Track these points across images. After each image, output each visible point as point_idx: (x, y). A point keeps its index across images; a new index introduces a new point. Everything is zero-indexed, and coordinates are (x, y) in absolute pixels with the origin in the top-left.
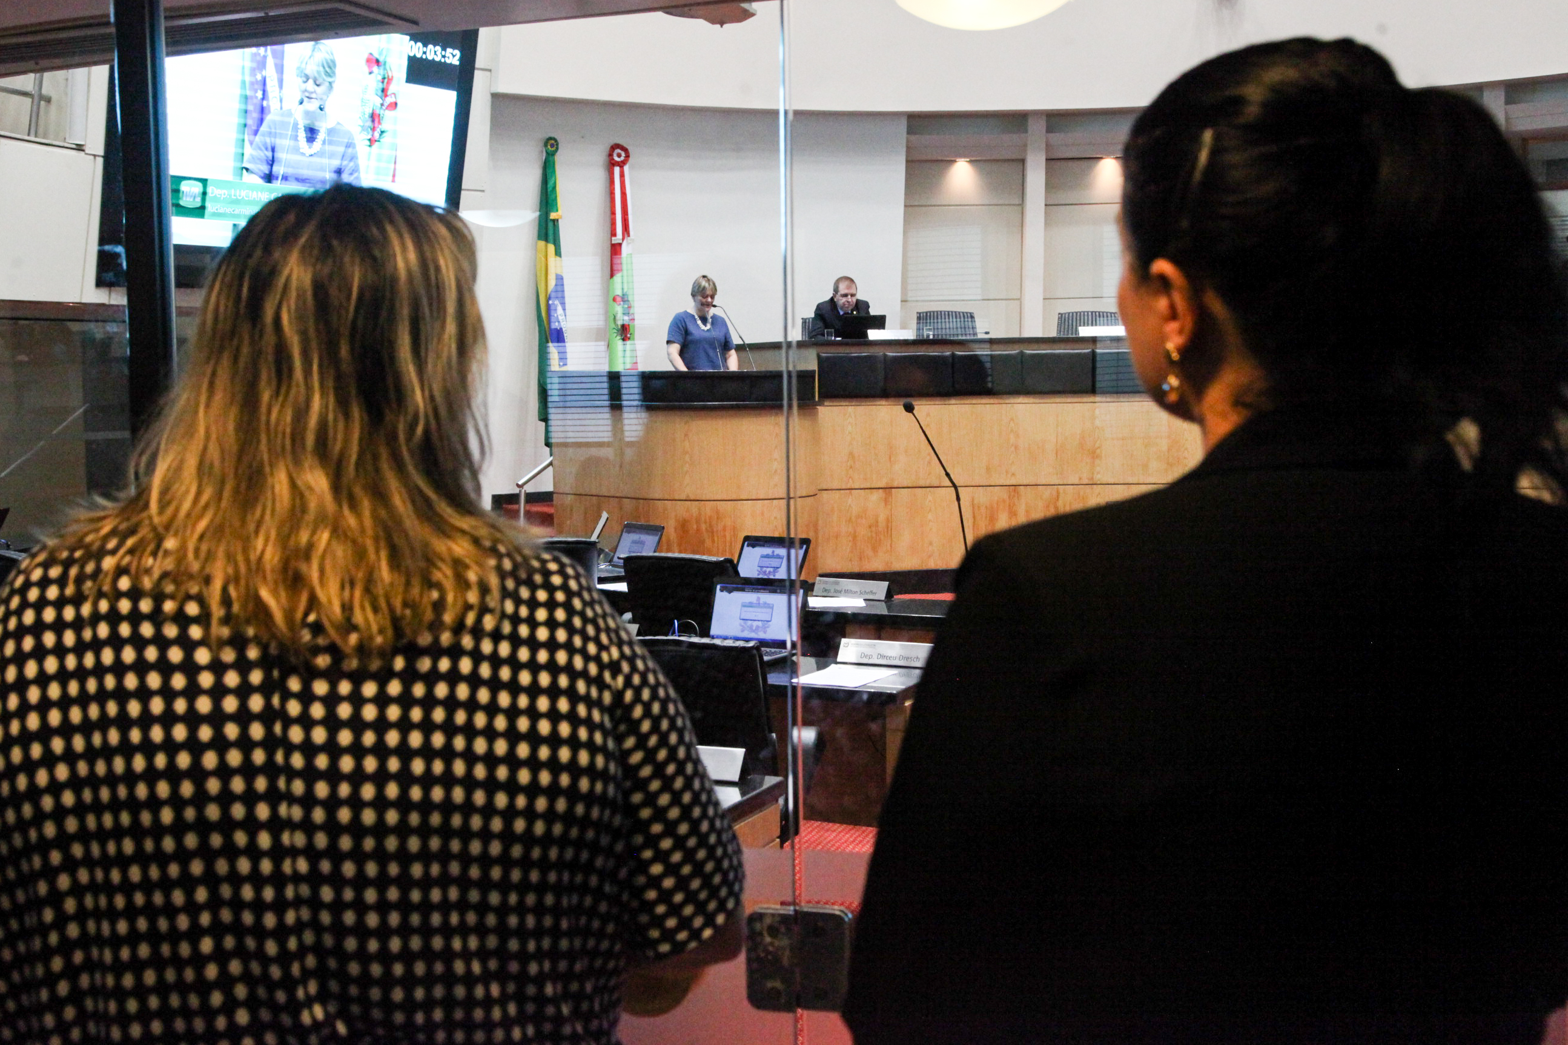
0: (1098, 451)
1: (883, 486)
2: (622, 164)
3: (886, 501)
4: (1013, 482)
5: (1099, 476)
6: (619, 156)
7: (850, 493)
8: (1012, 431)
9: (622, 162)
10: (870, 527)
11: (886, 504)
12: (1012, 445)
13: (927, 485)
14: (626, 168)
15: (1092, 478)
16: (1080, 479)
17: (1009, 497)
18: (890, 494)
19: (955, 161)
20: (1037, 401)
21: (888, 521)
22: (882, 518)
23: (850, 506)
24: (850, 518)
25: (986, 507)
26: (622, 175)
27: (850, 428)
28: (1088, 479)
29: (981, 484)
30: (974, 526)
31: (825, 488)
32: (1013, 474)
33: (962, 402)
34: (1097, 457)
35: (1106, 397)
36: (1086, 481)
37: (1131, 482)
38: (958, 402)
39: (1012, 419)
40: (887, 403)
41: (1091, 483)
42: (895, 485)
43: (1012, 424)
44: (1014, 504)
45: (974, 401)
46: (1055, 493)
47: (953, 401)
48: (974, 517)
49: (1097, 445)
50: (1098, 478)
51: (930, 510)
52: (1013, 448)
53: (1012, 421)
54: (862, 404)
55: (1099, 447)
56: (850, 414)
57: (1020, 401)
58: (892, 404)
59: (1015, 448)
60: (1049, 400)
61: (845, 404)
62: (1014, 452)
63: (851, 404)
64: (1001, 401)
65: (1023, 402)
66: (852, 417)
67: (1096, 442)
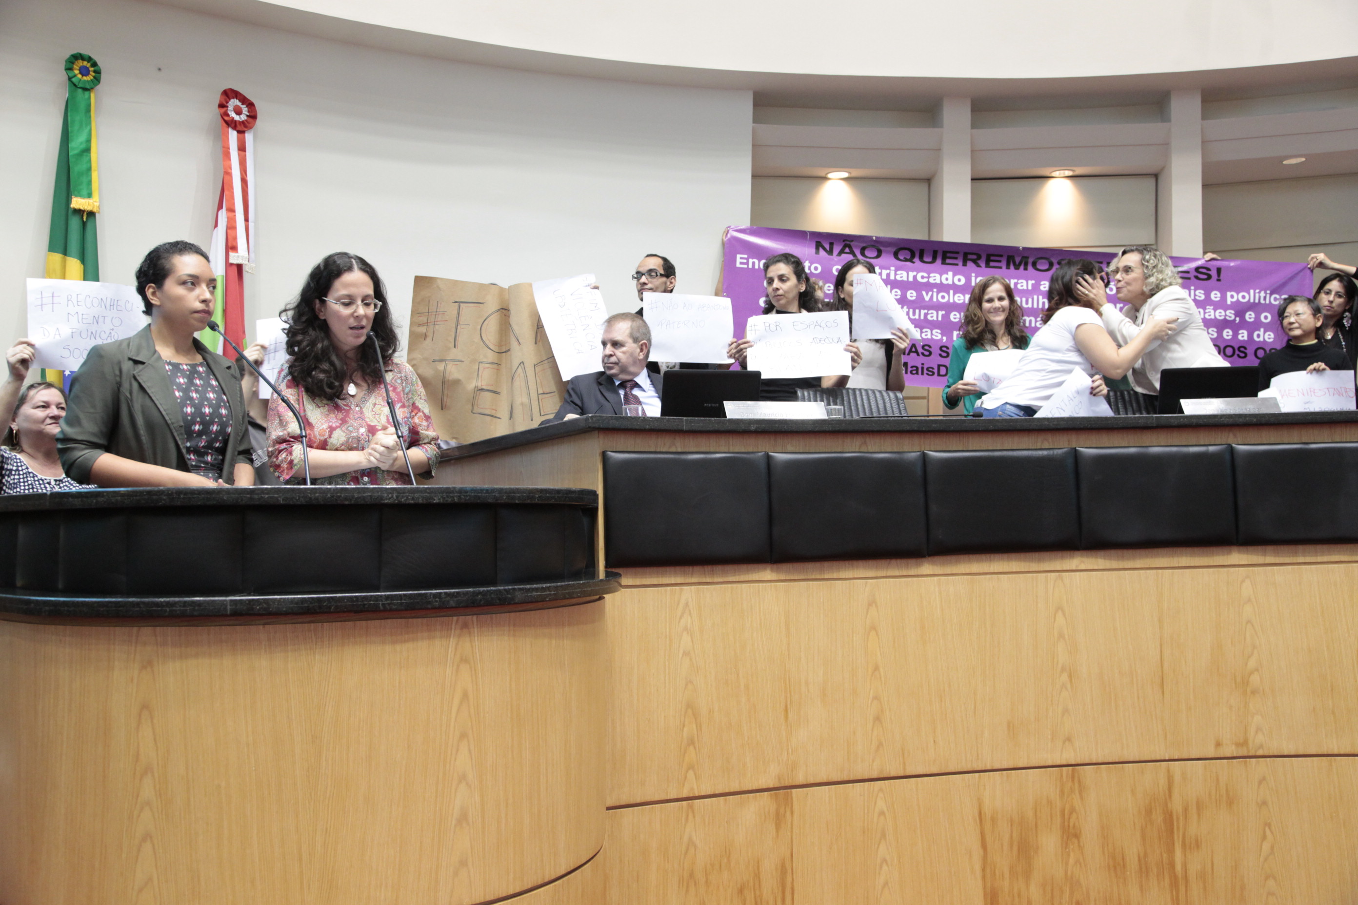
0: (1255, 679)
1: (771, 786)
2: (242, 128)
3: (779, 820)
4: (1069, 756)
5: (1260, 738)
6: (239, 112)
7: (691, 807)
8: (1061, 636)
9: (242, 123)
10: (741, 891)
11: (778, 827)
12: (1063, 670)
13: (875, 776)
14: (249, 137)
15: (1245, 743)
16: (1218, 744)
17: (1062, 792)
18: (788, 801)
19: (825, 178)
20: (1114, 564)
21: (784, 871)
22: (769, 867)
23: (690, 839)
24: (691, 875)
25: (1012, 821)
26: (242, 148)
27: (686, 638)
28: (1238, 745)
29: (997, 766)
30: (984, 870)
31: (625, 799)
32: (1069, 739)
33: (949, 569)
34: (1253, 692)
35: (1265, 554)
36: (1229, 750)
37: (1336, 752)
38: (938, 569)
39: (1060, 608)
40: (775, 576)
41: (1243, 752)
42: (801, 779)
43: (1060, 619)
44: (1073, 810)
46: (1163, 782)
47: (927, 567)
48: (984, 846)
49: (1252, 663)
50: (1260, 741)
51: (884, 835)
52: (1065, 677)
53: (1060, 612)
54: (716, 580)
55: (1257, 670)
56: (687, 605)
57: (1077, 566)
58: (788, 578)
59: (1070, 677)
60: (1139, 563)
61: (673, 580)
62: (1069, 686)
63: (688, 580)
64: (1034, 566)
65: (1083, 567)
66: (690, 614)
67: (1249, 657)
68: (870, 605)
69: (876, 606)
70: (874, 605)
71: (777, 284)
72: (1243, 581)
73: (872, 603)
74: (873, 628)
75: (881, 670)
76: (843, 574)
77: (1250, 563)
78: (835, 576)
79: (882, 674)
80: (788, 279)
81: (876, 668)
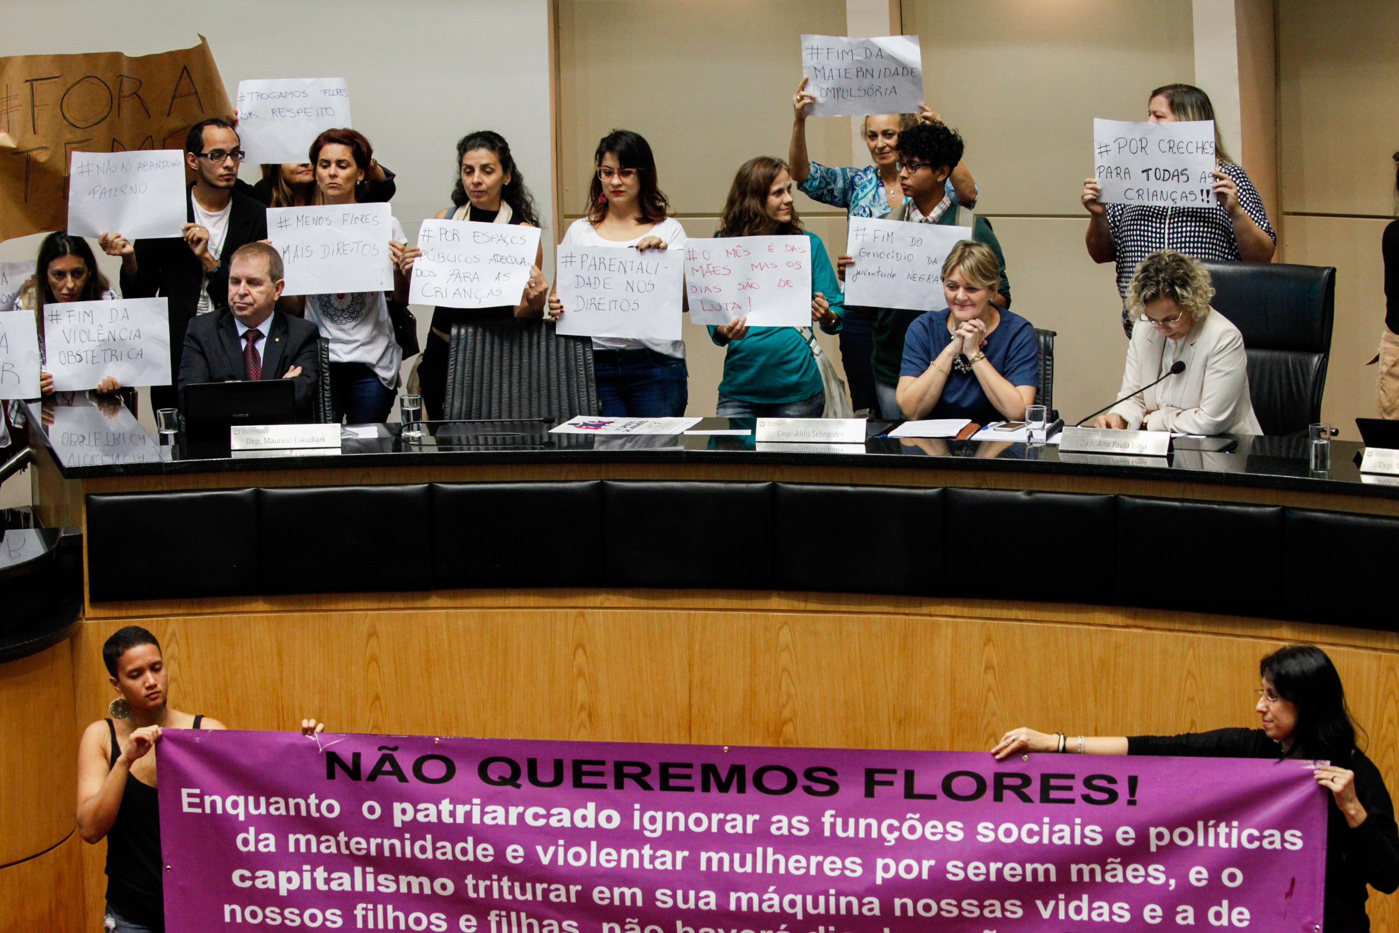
8: (581, 673)
12: (582, 708)
20: (643, 602)
33: (459, 603)
35: (806, 600)
38: (446, 602)
39: (580, 646)
40: (266, 607)
43: (580, 657)
45: (489, 601)
47: (434, 601)
49: (786, 713)
52: (584, 715)
53: (580, 651)
54: (205, 611)
55: (791, 720)
56: (174, 634)
57: (601, 603)
58: (282, 609)
59: (590, 716)
60: (670, 603)
61: (159, 612)
62: (588, 725)
63: (175, 611)
64: (554, 602)
65: (608, 604)
66: (177, 643)
67: (784, 706)
68: (370, 636)
69: (378, 638)
70: (375, 637)
71: (478, 177)
72: (782, 627)
73: (373, 634)
74: (374, 659)
75: (382, 700)
76: (342, 606)
77: (790, 608)
78: (333, 607)
79: (383, 704)
80: (493, 171)
81: (377, 698)
